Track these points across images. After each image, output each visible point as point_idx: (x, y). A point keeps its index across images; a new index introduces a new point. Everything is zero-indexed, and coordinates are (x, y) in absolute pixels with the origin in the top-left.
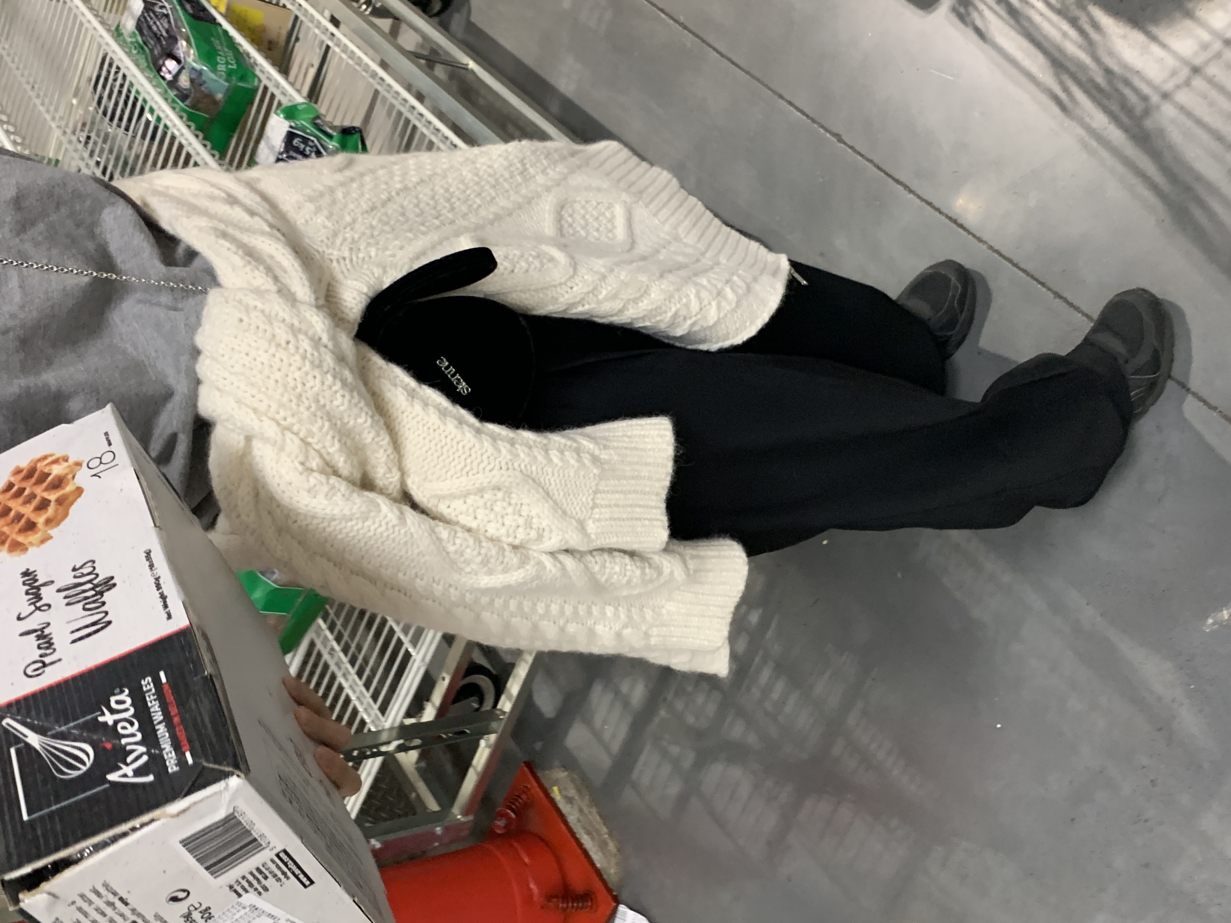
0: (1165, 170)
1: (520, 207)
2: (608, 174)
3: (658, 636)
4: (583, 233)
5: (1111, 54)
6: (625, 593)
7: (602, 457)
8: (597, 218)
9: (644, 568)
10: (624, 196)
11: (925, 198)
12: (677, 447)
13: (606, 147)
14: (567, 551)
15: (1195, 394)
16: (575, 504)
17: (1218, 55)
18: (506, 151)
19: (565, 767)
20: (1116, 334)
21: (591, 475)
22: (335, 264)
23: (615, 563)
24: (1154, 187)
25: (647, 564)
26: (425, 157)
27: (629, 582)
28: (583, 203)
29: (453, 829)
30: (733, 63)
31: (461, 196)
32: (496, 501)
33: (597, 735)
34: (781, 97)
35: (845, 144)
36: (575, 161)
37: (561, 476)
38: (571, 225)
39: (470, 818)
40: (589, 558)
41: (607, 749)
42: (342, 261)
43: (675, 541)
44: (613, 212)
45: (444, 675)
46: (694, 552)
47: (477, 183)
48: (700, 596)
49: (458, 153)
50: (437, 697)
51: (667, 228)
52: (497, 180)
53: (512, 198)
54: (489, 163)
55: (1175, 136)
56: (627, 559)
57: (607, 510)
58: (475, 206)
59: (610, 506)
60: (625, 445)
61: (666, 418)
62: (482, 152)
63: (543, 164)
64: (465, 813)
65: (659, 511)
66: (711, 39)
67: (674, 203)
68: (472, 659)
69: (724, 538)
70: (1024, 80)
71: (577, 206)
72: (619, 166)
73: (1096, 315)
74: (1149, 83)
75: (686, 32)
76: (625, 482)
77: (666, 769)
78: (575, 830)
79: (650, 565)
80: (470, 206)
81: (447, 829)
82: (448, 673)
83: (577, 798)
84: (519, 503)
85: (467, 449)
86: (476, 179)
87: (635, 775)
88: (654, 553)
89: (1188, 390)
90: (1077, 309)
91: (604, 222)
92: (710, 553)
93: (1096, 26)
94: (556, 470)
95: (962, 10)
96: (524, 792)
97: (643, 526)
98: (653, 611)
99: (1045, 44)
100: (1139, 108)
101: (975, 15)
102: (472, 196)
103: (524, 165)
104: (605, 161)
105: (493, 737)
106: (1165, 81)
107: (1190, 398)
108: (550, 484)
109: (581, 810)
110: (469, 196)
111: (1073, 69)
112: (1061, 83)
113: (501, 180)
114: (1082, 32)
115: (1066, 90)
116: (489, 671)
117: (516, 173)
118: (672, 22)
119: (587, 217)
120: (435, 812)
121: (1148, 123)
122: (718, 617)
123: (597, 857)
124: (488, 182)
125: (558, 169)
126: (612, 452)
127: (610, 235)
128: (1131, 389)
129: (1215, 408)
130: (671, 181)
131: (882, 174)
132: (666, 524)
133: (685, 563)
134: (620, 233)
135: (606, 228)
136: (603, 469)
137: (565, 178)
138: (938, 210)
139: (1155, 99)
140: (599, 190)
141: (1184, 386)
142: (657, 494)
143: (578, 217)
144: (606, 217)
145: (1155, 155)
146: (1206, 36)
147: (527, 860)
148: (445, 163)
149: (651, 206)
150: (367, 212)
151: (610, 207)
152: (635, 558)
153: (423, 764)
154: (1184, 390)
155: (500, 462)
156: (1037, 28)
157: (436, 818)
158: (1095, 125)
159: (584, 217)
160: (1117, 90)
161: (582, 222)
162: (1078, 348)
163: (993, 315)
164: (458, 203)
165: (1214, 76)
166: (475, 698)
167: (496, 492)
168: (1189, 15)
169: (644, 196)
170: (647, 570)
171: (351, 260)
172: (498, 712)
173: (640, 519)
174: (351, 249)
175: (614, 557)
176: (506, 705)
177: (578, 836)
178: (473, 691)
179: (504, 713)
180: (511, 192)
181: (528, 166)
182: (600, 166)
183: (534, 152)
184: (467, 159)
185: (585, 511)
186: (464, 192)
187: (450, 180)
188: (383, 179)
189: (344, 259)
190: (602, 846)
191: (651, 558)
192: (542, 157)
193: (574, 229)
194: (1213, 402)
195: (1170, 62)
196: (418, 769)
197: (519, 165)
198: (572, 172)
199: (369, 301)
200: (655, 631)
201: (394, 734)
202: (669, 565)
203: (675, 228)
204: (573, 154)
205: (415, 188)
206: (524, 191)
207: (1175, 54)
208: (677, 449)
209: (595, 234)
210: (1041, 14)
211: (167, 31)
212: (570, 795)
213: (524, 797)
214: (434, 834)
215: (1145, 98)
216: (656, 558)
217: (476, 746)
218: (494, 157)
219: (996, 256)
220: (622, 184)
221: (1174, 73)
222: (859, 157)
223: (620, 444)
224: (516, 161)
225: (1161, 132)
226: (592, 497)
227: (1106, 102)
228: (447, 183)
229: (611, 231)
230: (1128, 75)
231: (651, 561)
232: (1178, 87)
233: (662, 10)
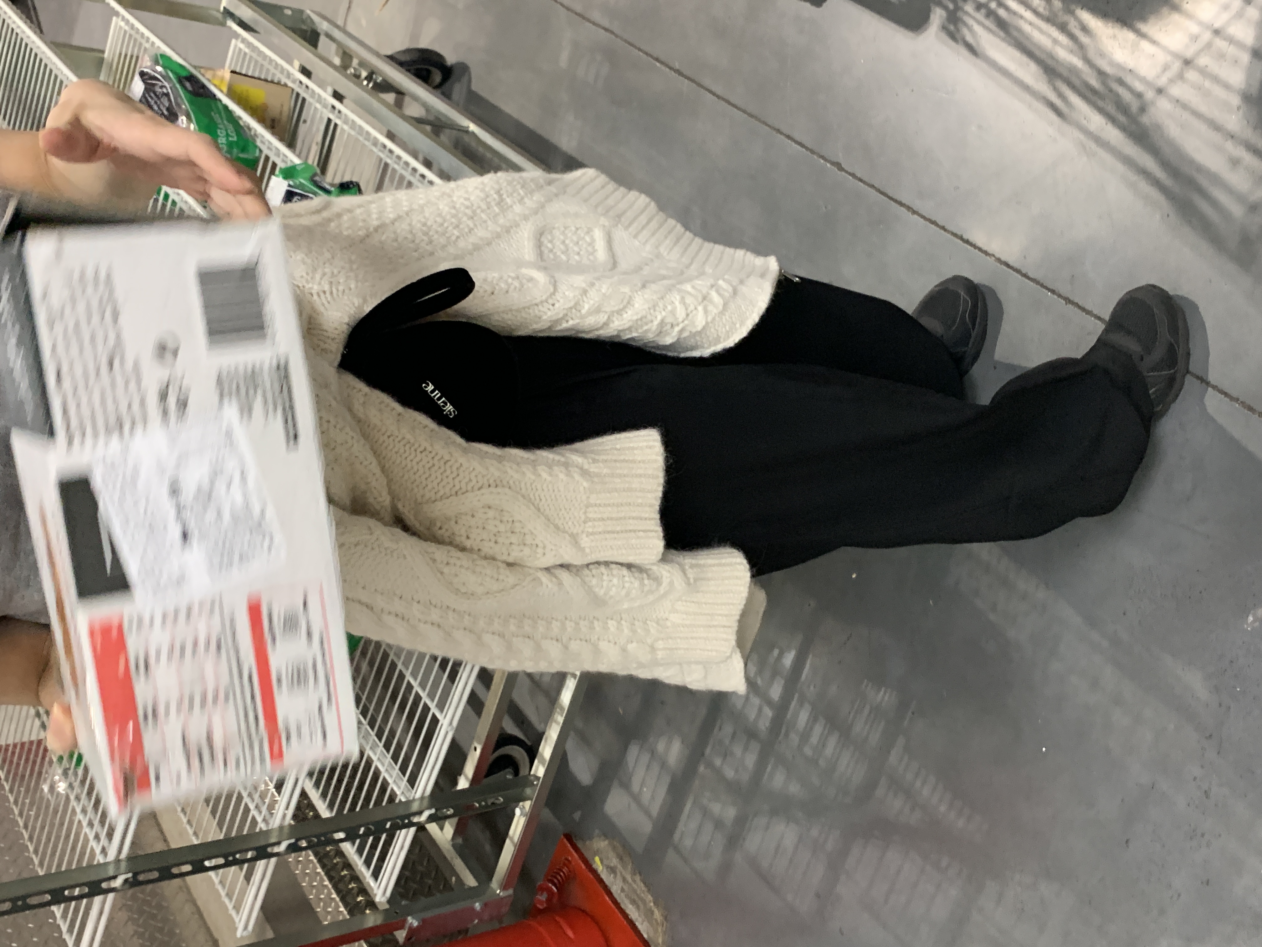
0: (1165, 164)
1: (498, 236)
2: (586, 201)
3: (665, 649)
4: (564, 257)
5: (1102, 55)
6: (626, 606)
7: (592, 470)
8: (578, 243)
9: (643, 579)
10: (603, 221)
11: (927, 216)
12: (667, 456)
13: (584, 174)
14: (562, 566)
15: (1215, 387)
16: (567, 518)
17: (1209, 45)
18: (483, 183)
19: (606, 836)
20: (1129, 333)
21: (581, 489)
22: (315, 297)
23: (612, 575)
24: (1156, 183)
25: (645, 576)
26: (402, 195)
27: (628, 594)
28: (562, 229)
29: (491, 905)
30: (729, 103)
31: (439, 229)
32: (487, 519)
33: (636, 798)
34: (779, 131)
35: (847, 172)
36: (553, 189)
37: (551, 490)
38: (551, 251)
39: (510, 892)
40: (586, 572)
41: (647, 813)
42: (322, 295)
43: (673, 551)
44: (592, 236)
45: (476, 744)
46: (694, 562)
47: (454, 216)
48: (704, 605)
49: (434, 188)
50: (469, 769)
51: (648, 247)
52: (474, 212)
53: (490, 228)
54: (466, 196)
55: (1173, 131)
56: (625, 571)
57: (601, 523)
58: (454, 238)
59: (603, 519)
60: (614, 458)
61: (655, 430)
62: (458, 186)
63: (519, 194)
64: (504, 887)
65: (653, 522)
66: (707, 82)
67: (654, 224)
68: (502, 728)
69: (725, 546)
70: (1016, 89)
71: (557, 233)
72: (596, 192)
73: (1107, 316)
74: (1143, 80)
75: (681, 78)
76: (616, 494)
77: (709, 827)
78: (619, 901)
79: (649, 576)
80: (448, 238)
81: (485, 905)
82: (479, 743)
83: (619, 866)
84: (510, 520)
85: (454, 469)
86: (453, 211)
87: (677, 836)
88: (653, 564)
89: (1208, 384)
90: (1088, 312)
91: (585, 246)
92: (710, 561)
93: (1085, 29)
94: (545, 486)
95: (952, 27)
96: (565, 864)
97: (638, 537)
98: (658, 623)
99: (1037, 53)
100: (1134, 106)
101: (965, 31)
102: (450, 228)
103: (501, 196)
104: (583, 187)
105: (528, 804)
106: (1158, 77)
107: (1210, 389)
108: (541, 500)
109: (624, 880)
110: (447, 227)
111: (1065, 73)
112: (1056, 89)
113: (478, 211)
114: (1072, 37)
115: (1061, 95)
116: (523, 741)
117: (493, 204)
118: (667, 70)
119: (567, 242)
120: (474, 888)
121: (1145, 119)
122: (724, 627)
123: (643, 927)
124: (466, 214)
125: (534, 198)
126: (601, 465)
127: (591, 257)
128: (1149, 386)
129: (1237, 400)
130: (650, 203)
131: (885, 198)
132: (661, 534)
133: (684, 572)
134: (601, 254)
135: (587, 251)
136: (593, 482)
137: (543, 206)
138: (943, 228)
139: (1150, 95)
140: (576, 215)
141: (1203, 381)
142: (651, 506)
143: (558, 243)
144: (586, 241)
145: (1153, 149)
146: (1194, 28)
147: (570, 933)
148: (421, 198)
149: (631, 229)
150: (346, 248)
151: (589, 231)
152: (633, 569)
153: (460, 841)
154: (1204, 384)
155: (488, 480)
156: (1028, 38)
157: (473, 893)
158: (1092, 127)
159: (563, 242)
160: (1111, 91)
161: (562, 247)
162: (1092, 349)
163: (1006, 327)
164: (436, 236)
165: (1207, 66)
166: (510, 770)
167: (487, 510)
168: (1176, 8)
169: (623, 219)
170: (646, 582)
171: (331, 293)
172: (532, 778)
173: (635, 531)
174: (331, 283)
175: (611, 569)
176: (539, 770)
177: (623, 906)
178: (509, 763)
179: (538, 778)
180: (489, 223)
181: (505, 196)
182: (578, 192)
183: (510, 183)
184: (444, 194)
185: (577, 526)
186: (442, 225)
187: (427, 215)
188: (361, 217)
189: (324, 292)
190: (649, 914)
191: (650, 569)
192: (519, 187)
193: (555, 254)
194: (1235, 394)
195: (1162, 57)
196: (454, 846)
197: (495, 196)
198: (549, 200)
199: (351, 330)
200: (660, 644)
201: (426, 803)
202: (668, 575)
203: (657, 247)
204: (550, 183)
205: (393, 224)
206: (501, 221)
207: (1165, 49)
208: (667, 459)
209: (577, 257)
210: (1031, 24)
211: (168, 109)
212: (612, 865)
213: (565, 870)
214: (473, 909)
215: (1139, 96)
216: (655, 568)
217: (512, 815)
218: (470, 190)
219: (1005, 268)
220: (600, 209)
221: (1166, 68)
222: (861, 184)
223: (609, 457)
224: (492, 192)
225: (1158, 127)
226: (583, 511)
227: (1100, 103)
228: (425, 217)
229: (592, 254)
230: (1121, 74)
231: (650, 572)
232: (1171, 81)
233: (657, 60)
